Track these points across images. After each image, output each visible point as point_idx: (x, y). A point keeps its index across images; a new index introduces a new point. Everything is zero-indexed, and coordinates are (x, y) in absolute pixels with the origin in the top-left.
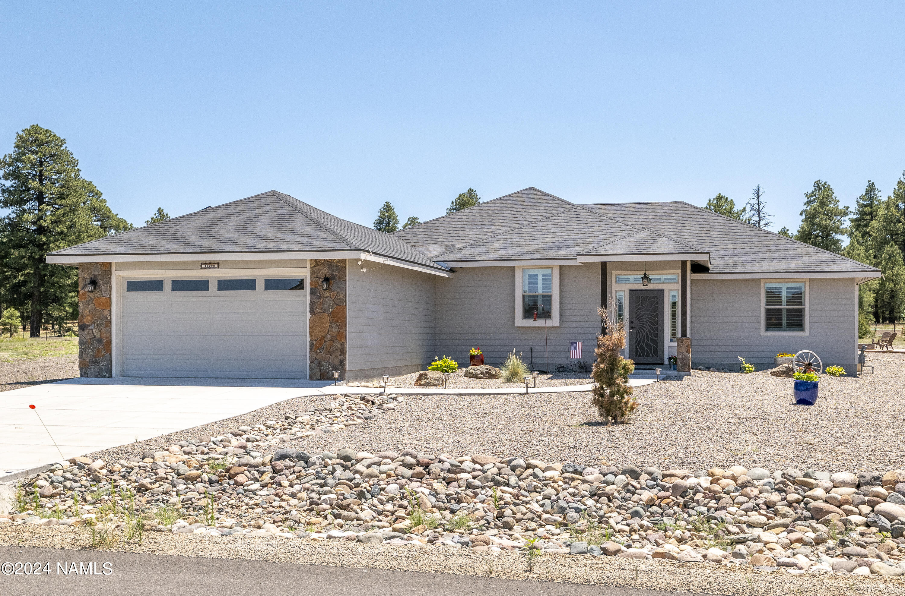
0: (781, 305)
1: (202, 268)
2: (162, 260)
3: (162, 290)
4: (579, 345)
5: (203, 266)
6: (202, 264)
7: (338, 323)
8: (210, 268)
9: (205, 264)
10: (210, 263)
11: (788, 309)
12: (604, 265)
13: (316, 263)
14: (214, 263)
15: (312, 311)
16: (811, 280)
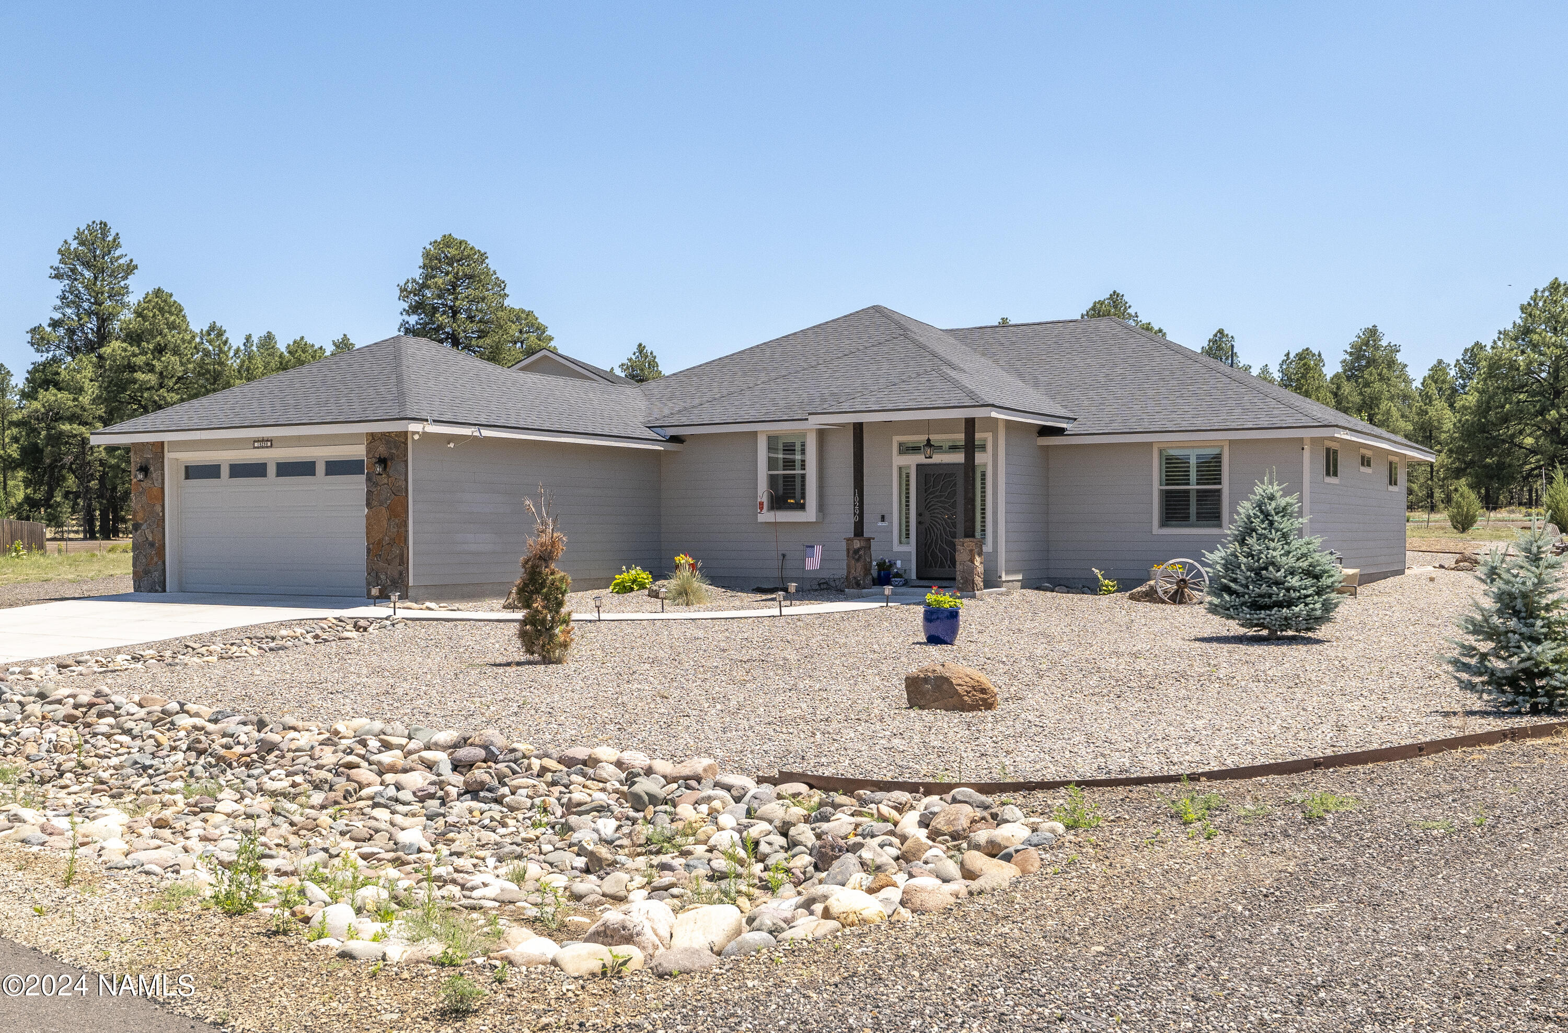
0: (1188, 484)
1: (255, 448)
2: (203, 438)
3: (219, 477)
4: (818, 549)
5: (256, 445)
6: (255, 441)
7: (397, 521)
8: (263, 447)
9: (258, 441)
10: (263, 441)
11: (1198, 491)
12: (858, 428)
13: (373, 438)
14: (267, 441)
15: (368, 505)
16: (1232, 442)
